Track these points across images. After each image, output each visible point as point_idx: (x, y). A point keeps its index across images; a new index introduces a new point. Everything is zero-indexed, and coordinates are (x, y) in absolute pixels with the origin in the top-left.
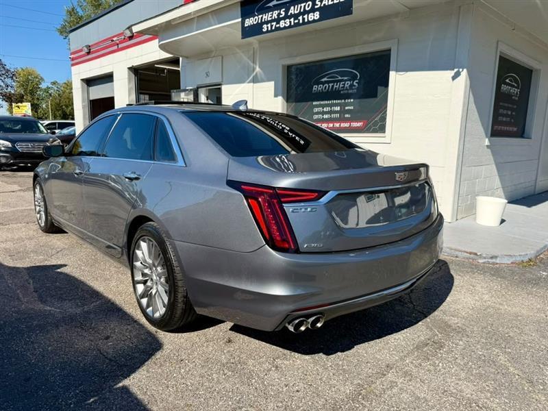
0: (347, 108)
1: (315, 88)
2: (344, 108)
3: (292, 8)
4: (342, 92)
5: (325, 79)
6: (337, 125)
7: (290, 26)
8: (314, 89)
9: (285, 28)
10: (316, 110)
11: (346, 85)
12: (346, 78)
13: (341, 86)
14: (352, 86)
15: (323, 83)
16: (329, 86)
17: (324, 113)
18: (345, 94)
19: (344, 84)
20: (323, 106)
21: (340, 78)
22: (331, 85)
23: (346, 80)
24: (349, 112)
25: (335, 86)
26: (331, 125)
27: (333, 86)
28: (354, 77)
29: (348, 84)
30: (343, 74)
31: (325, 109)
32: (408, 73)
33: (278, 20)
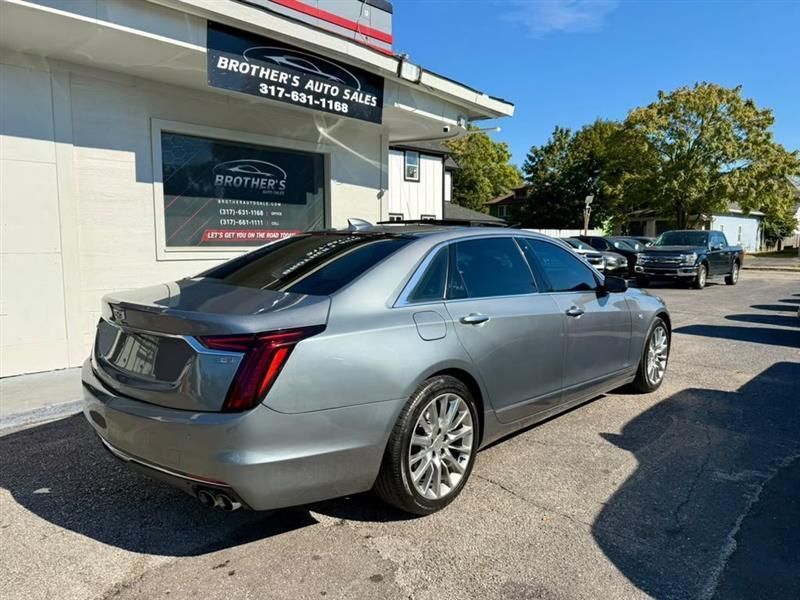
0: (273, 213)
1: (219, 178)
2: (270, 214)
3: (311, 82)
4: (264, 192)
5: (236, 169)
6: (262, 235)
7: (307, 105)
8: (217, 179)
9: (298, 103)
10: (223, 212)
11: (269, 184)
12: (268, 175)
13: (262, 183)
14: (277, 186)
15: (235, 175)
16: (244, 181)
17: (237, 217)
18: (267, 195)
19: (267, 182)
20: (237, 208)
21: (260, 173)
22: (247, 179)
23: (268, 178)
24: (276, 218)
25: (253, 182)
26: (253, 235)
27: (250, 182)
28: (279, 177)
29: (272, 183)
30: (264, 168)
31: (239, 212)
32: (344, 185)
33: (289, 88)
